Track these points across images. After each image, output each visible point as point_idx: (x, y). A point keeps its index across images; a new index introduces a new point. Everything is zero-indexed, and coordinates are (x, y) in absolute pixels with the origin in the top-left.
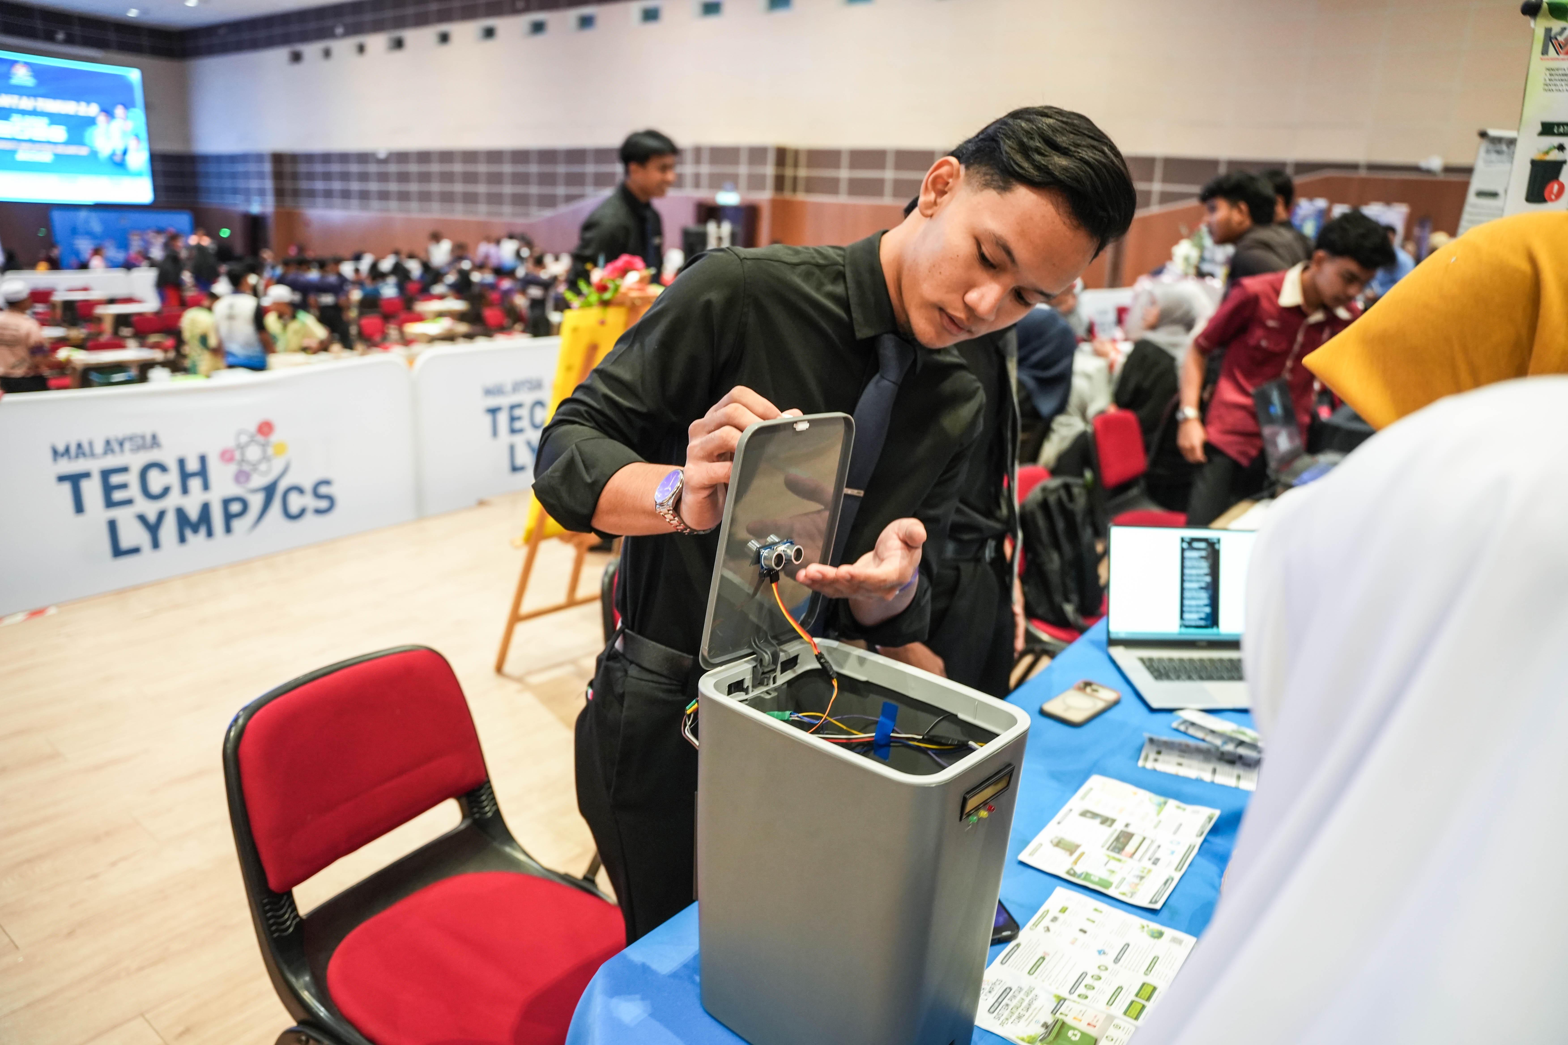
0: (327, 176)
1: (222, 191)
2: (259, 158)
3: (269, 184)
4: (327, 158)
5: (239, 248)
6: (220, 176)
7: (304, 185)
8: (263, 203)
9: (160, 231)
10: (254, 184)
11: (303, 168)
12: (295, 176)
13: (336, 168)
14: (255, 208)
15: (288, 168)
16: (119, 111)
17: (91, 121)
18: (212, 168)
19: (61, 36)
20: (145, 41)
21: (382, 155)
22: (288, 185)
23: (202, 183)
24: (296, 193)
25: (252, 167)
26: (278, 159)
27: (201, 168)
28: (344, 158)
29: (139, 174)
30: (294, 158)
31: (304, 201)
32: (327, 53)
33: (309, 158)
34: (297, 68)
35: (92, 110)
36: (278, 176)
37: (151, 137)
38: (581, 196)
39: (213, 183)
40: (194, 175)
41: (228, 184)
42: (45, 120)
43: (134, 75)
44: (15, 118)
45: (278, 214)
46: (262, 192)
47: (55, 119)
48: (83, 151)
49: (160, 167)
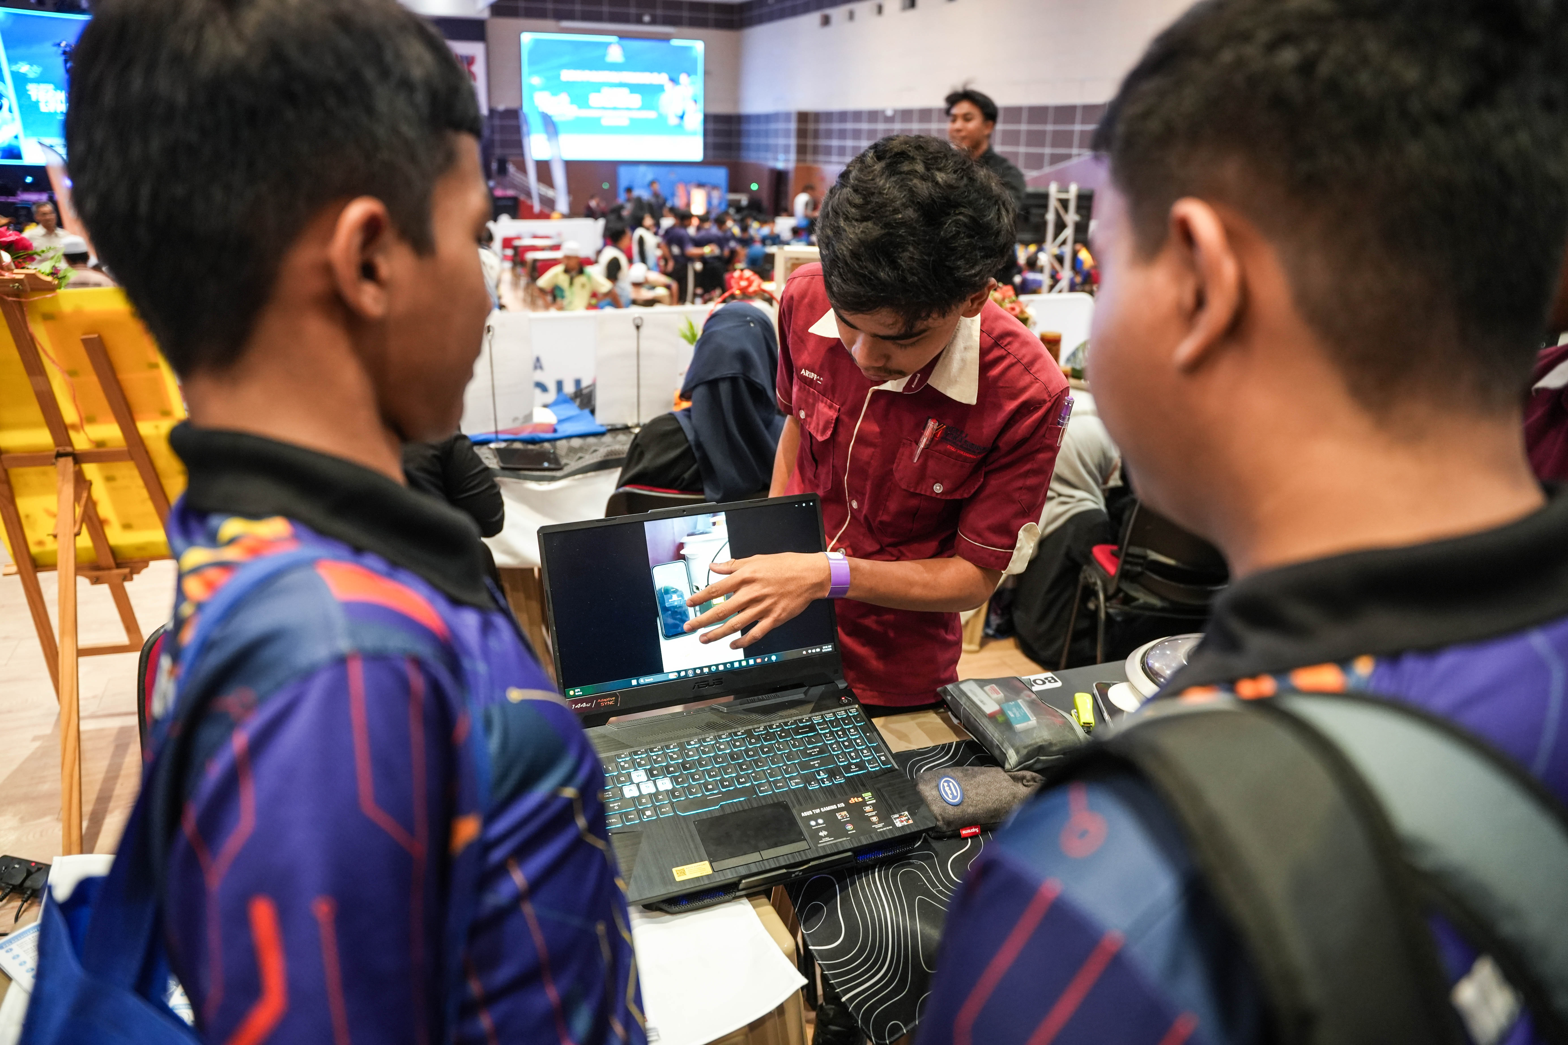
0: (842, 134)
1: (758, 148)
2: (787, 116)
3: (793, 142)
4: (843, 116)
5: (766, 201)
6: (758, 134)
7: (822, 142)
8: (787, 161)
9: (700, 185)
10: (781, 141)
11: (823, 126)
12: (816, 134)
13: (849, 126)
14: (780, 165)
15: (811, 126)
16: (683, 78)
17: (660, 88)
18: (753, 127)
19: (647, 18)
20: (711, 16)
21: (889, 113)
22: (810, 142)
23: (744, 141)
24: (816, 150)
25: (781, 126)
26: (803, 117)
27: (745, 127)
28: (857, 116)
29: (694, 133)
30: (817, 116)
31: (821, 158)
32: (851, 16)
33: (829, 116)
34: (827, 30)
35: (662, 78)
36: (802, 134)
37: (707, 98)
38: (1068, 157)
39: (753, 141)
40: (739, 133)
41: (762, 141)
42: (626, 90)
43: (698, 47)
44: (605, 90)
45: (797, 169)
46: (786, 149)
47: (634, 88)
48: (651, 115)
49: (711, 126)
